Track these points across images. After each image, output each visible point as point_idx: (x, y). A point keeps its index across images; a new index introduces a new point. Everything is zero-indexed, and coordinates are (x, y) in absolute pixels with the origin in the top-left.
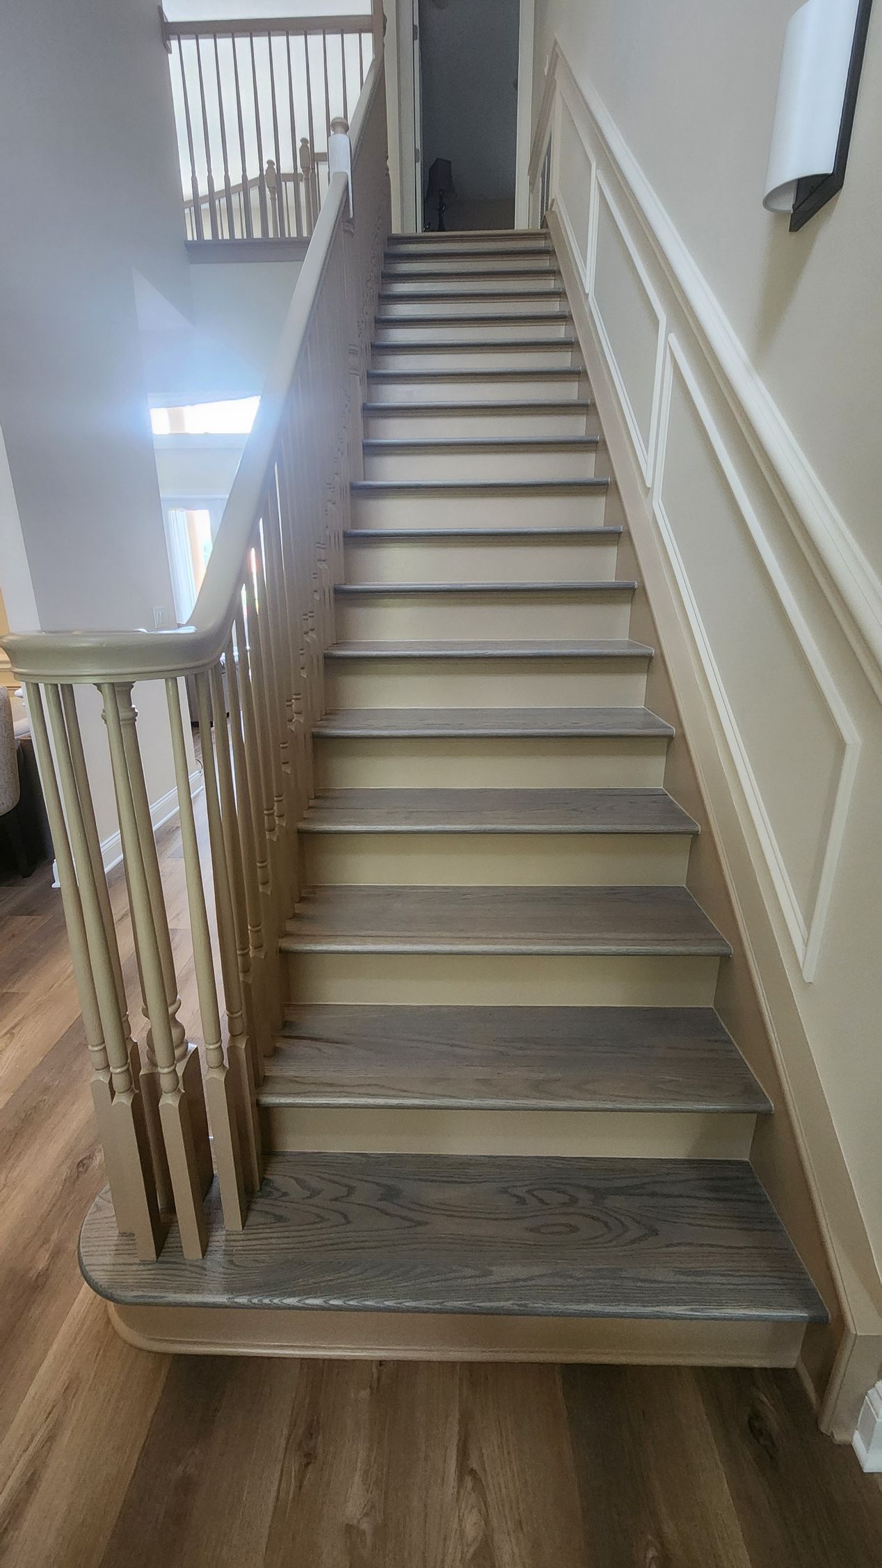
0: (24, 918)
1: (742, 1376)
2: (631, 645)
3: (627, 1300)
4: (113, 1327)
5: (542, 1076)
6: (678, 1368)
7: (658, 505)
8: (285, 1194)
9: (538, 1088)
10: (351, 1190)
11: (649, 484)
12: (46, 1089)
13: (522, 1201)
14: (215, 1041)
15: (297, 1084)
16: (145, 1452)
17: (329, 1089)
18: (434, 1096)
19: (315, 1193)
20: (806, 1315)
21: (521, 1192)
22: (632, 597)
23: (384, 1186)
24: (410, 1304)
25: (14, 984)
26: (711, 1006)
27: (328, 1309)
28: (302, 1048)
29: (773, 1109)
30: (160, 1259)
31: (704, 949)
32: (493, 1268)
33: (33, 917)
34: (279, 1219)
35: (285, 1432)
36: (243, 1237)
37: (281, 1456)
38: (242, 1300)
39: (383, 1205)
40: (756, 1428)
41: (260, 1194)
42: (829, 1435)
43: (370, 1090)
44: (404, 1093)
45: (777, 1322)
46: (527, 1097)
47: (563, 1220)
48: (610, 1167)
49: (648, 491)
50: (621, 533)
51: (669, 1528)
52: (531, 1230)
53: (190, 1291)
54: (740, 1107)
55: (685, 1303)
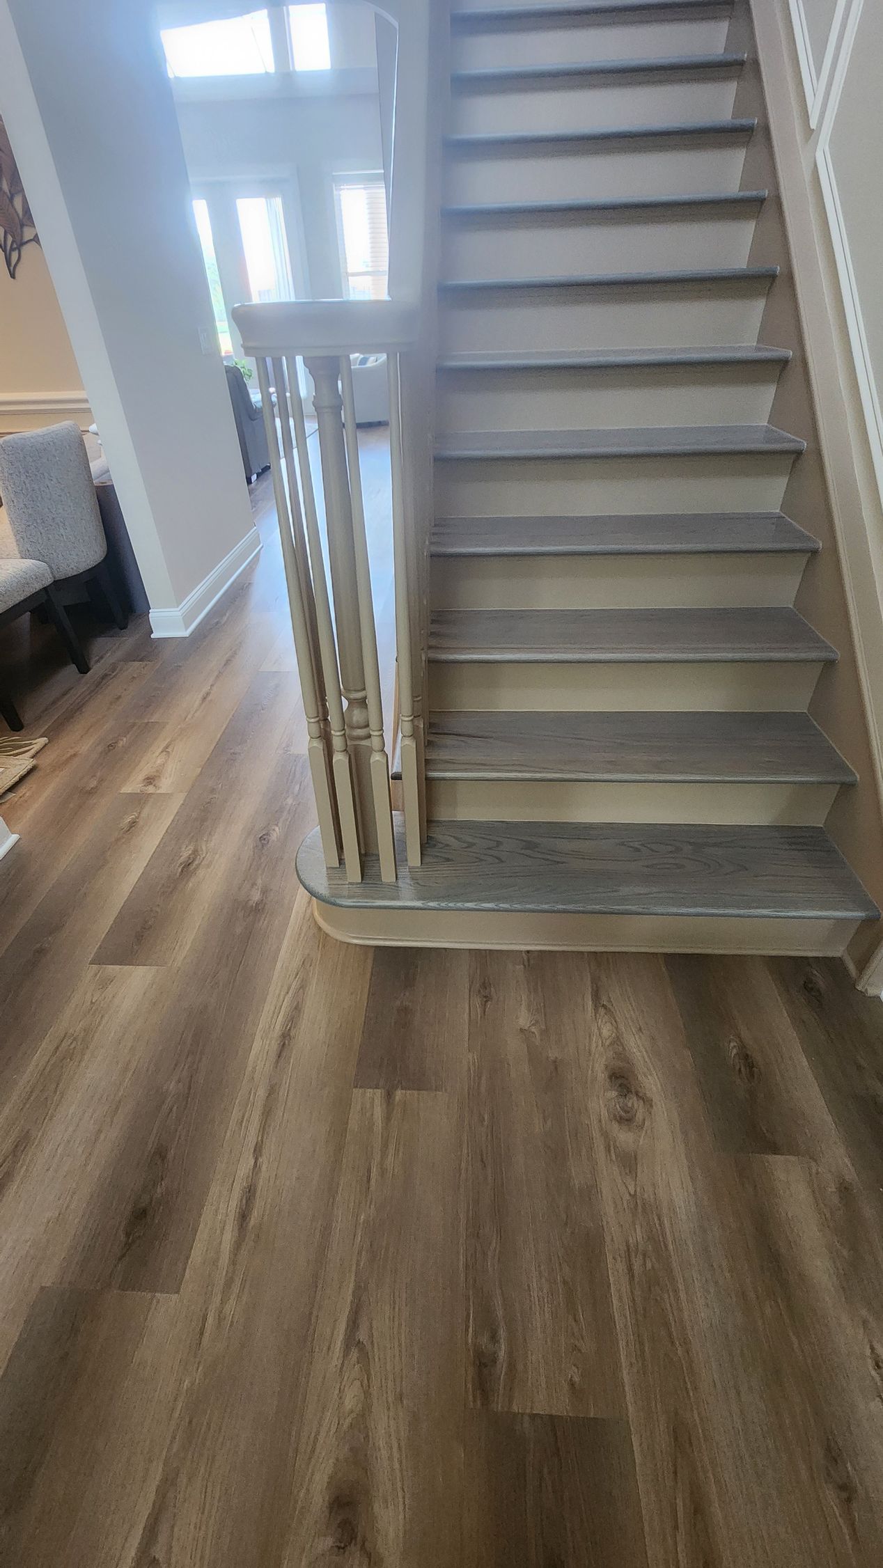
0: (137, 664)
1: (800, 963)
2: (758, 349)
3: (726, 906)
4: (324, 932)
5: (659, 759)
6: (752, 956)
7: (823, 154)
8: (447, 845)
9: (658, 767)
10: (499, 843)
11: (813, 125)
12: (213, 791)
13: (638, 850)
14: (410, 714)
15: (450, 764)
16: (371, 994)
17: (483, 767)
18: (570, 772)
19: (471, 845)
20: (864, 915)
21: (636, 845)
22: (770, 288)
23: (525, 841)
24: (561, 907)
25: (152, 714)
26: (805, 711)
27: (498, 911)
28: (449, 741)
29: (858, 780)
30: (364, 881)
31: (813, 655)
32: (621, 888)
33: (145, 663)
34: (448, 860)
35: (467, 985)
36: (420, 870)
37: (467, 996)
38: (432, 904)
39: (528, 852)
40: (808, 987)
41: (427, 845)
42: (863, 990)
43: (515, 768)
44: (545, 769)
45: (837, 919)
46: (649, 772)
47: (672, 861)
48: (707, 830)
49: (809, 133)
50: (765, 199)
51: (745, 1033)
52: (647, 867)
53: (393, 899)
54: (830, 779)
55: (769, 907)
